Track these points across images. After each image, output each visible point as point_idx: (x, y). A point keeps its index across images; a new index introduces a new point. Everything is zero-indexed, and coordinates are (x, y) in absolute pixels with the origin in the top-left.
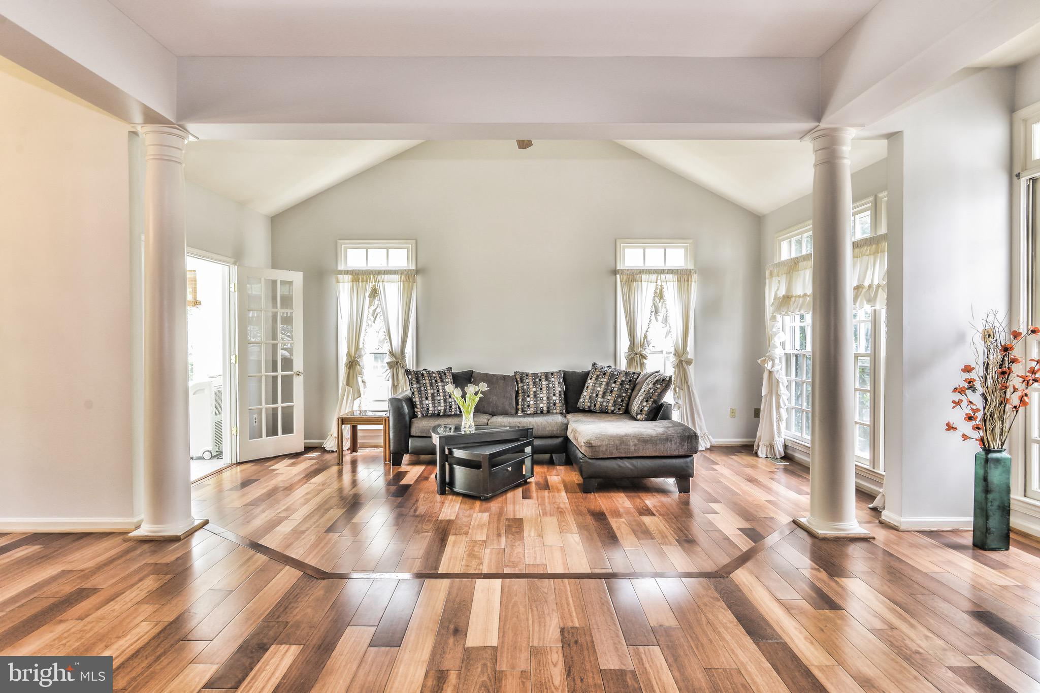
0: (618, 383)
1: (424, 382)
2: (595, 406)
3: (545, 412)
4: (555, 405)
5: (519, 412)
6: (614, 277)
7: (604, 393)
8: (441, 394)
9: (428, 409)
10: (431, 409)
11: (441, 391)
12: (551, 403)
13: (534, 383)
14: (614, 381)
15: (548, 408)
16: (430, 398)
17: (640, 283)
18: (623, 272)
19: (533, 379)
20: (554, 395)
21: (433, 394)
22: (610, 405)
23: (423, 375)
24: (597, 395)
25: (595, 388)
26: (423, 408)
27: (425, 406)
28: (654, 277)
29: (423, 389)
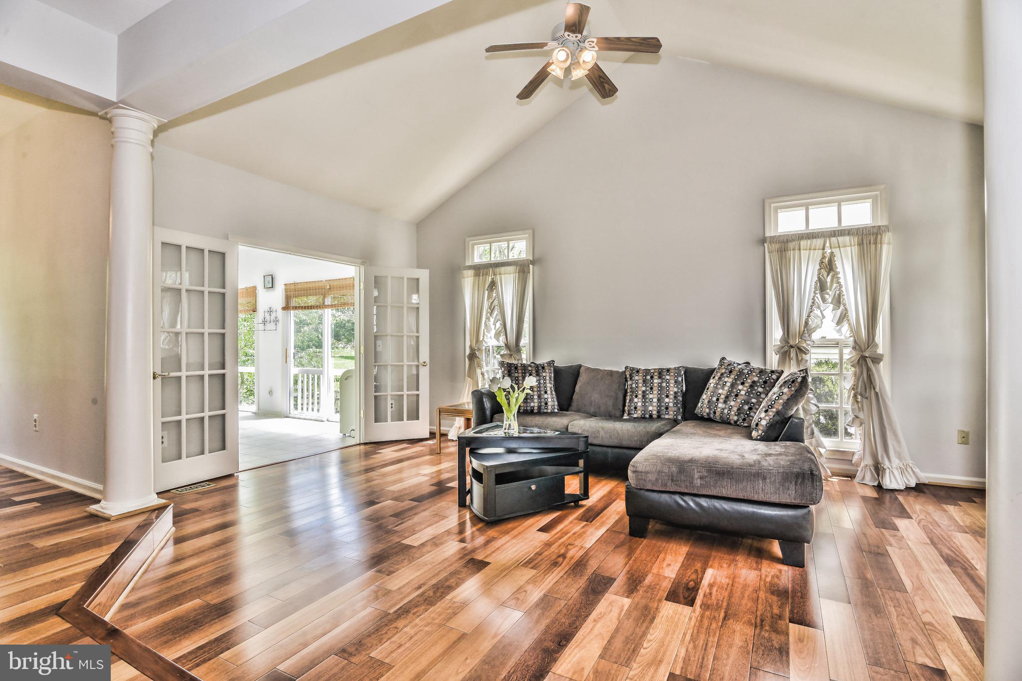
0: (747, 385)
1: (516, 375)
2: (715, 413)
3: (655, 416)
4: (667, 408)
5: (625, 414)
6: (762, 248)
7: (727, 397)
12: (663, 406)
13: (645, 381)
14: (742, 381)
15: (658, 412)
17: (797, 252)
18: (773, 240)
19: (644, 376)
20: (667, 396)
22: (733, 413)
23: (516, 368)
24: (718, 400)
25: (717, 391)
28: (819, 242)
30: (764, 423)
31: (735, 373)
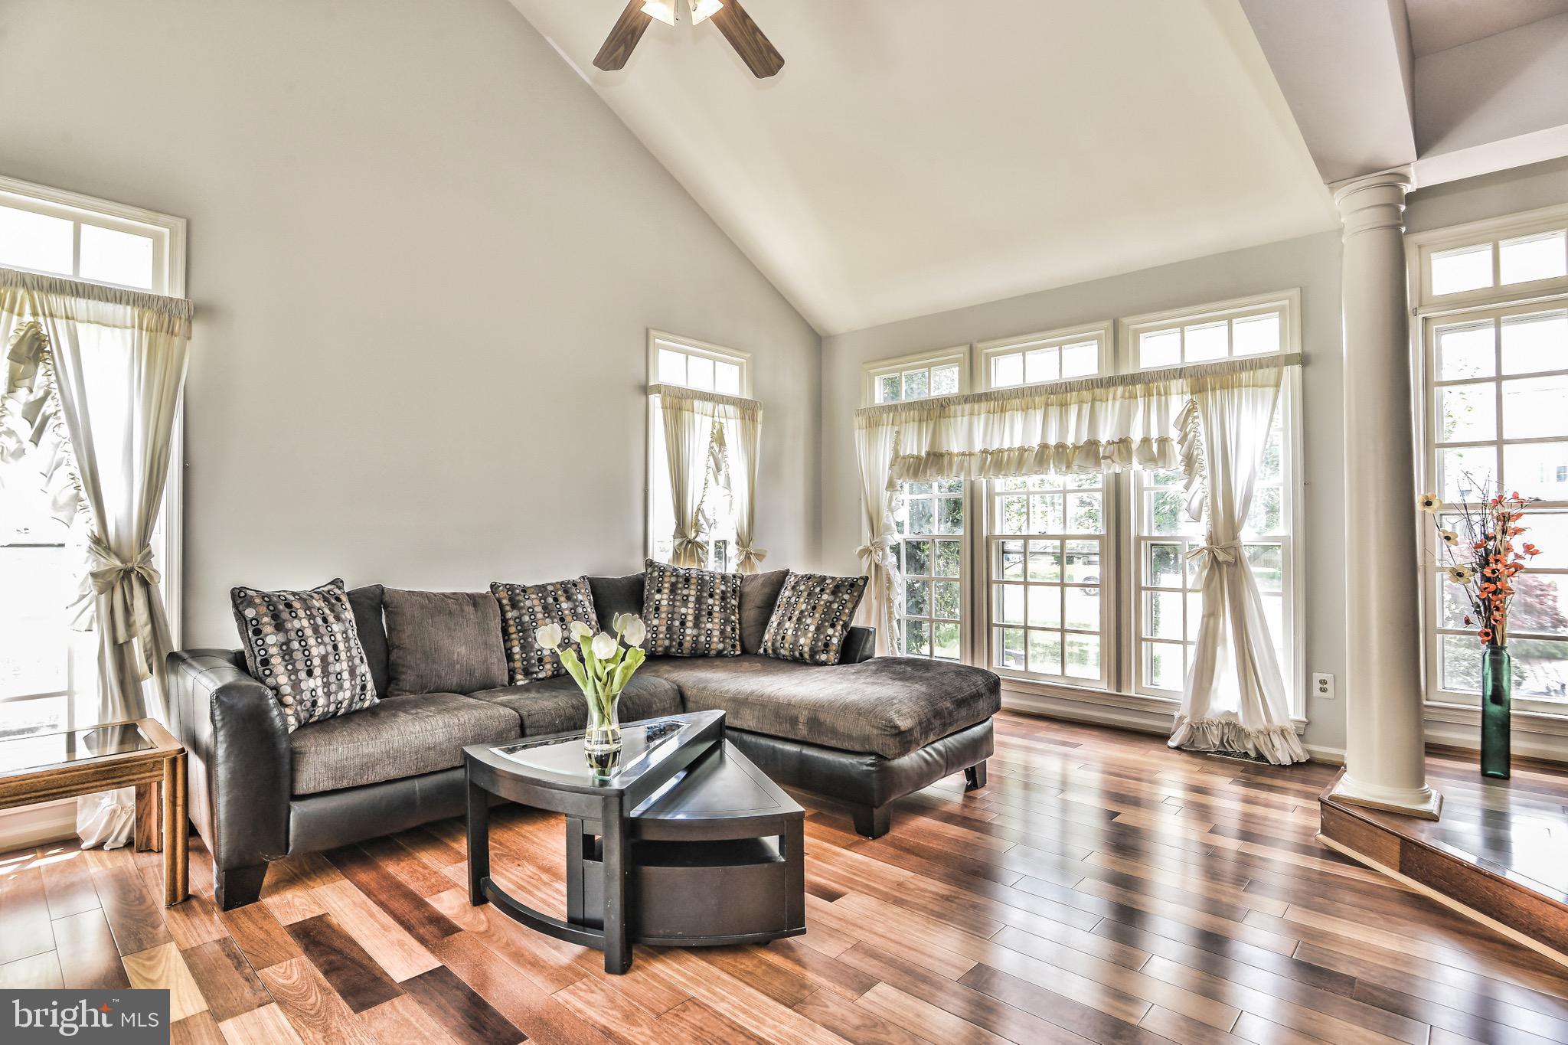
0: (717, 597)
1: (297, 624)
2: (681, 644)
5: (519, 677)
6: (643, 399)
7: (697, 618)
8: (343, 656)
9: (314, 704)
10: (321, 701)
11: (341, 646)
14: (708, 592)
16: (317, 672)
17: (691, 413)
18: (658, 389)
19: (540, 598)
21: (324, 659)
22: (715, 639)
23: (289, 605)
24: (683, 624)
25: (676, 610)
26: (301, 702)
27: (307, 696)
28: (709, 406)
29: (295, 645)
30: (835, 641)
31: (693, 581)
